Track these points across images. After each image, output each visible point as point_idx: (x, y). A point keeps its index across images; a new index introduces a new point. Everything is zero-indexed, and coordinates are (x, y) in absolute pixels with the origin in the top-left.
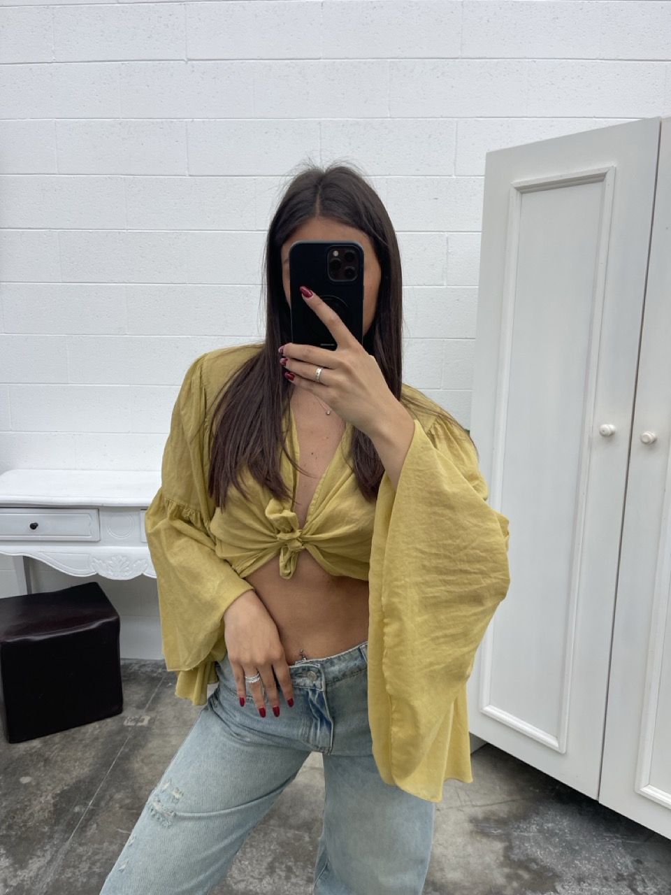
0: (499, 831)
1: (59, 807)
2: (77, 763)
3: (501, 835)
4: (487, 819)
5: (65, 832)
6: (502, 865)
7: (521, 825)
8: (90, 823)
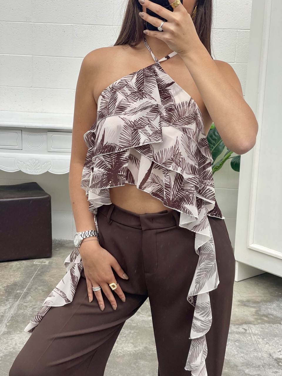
0: (255, 305)
1: (7, 290)
2: (12, 276)
3: (255, 306)
4: (248, 301)
5: (15, 298)
6: (254, 315)
7: (268, 304)
8: (27, 296)
